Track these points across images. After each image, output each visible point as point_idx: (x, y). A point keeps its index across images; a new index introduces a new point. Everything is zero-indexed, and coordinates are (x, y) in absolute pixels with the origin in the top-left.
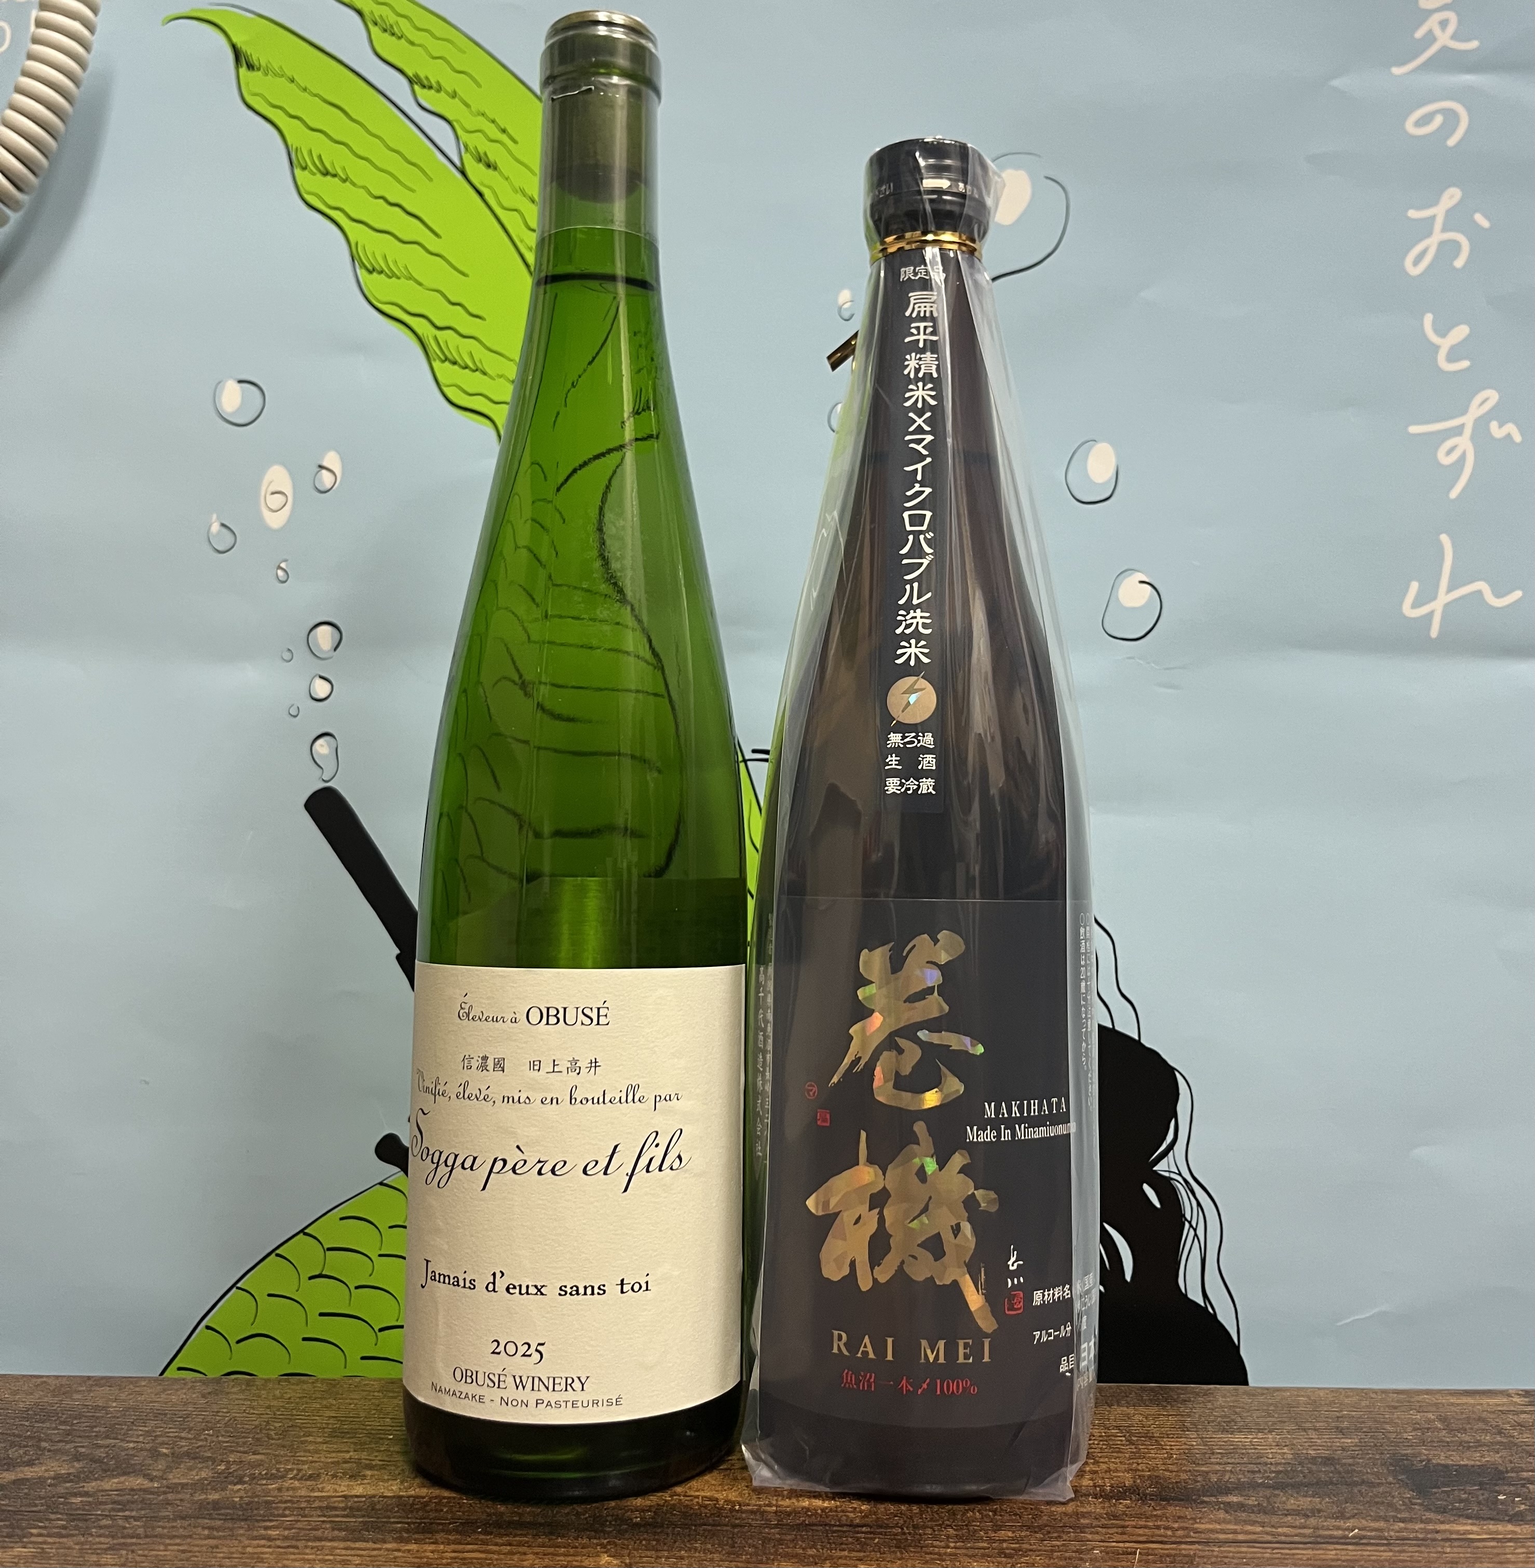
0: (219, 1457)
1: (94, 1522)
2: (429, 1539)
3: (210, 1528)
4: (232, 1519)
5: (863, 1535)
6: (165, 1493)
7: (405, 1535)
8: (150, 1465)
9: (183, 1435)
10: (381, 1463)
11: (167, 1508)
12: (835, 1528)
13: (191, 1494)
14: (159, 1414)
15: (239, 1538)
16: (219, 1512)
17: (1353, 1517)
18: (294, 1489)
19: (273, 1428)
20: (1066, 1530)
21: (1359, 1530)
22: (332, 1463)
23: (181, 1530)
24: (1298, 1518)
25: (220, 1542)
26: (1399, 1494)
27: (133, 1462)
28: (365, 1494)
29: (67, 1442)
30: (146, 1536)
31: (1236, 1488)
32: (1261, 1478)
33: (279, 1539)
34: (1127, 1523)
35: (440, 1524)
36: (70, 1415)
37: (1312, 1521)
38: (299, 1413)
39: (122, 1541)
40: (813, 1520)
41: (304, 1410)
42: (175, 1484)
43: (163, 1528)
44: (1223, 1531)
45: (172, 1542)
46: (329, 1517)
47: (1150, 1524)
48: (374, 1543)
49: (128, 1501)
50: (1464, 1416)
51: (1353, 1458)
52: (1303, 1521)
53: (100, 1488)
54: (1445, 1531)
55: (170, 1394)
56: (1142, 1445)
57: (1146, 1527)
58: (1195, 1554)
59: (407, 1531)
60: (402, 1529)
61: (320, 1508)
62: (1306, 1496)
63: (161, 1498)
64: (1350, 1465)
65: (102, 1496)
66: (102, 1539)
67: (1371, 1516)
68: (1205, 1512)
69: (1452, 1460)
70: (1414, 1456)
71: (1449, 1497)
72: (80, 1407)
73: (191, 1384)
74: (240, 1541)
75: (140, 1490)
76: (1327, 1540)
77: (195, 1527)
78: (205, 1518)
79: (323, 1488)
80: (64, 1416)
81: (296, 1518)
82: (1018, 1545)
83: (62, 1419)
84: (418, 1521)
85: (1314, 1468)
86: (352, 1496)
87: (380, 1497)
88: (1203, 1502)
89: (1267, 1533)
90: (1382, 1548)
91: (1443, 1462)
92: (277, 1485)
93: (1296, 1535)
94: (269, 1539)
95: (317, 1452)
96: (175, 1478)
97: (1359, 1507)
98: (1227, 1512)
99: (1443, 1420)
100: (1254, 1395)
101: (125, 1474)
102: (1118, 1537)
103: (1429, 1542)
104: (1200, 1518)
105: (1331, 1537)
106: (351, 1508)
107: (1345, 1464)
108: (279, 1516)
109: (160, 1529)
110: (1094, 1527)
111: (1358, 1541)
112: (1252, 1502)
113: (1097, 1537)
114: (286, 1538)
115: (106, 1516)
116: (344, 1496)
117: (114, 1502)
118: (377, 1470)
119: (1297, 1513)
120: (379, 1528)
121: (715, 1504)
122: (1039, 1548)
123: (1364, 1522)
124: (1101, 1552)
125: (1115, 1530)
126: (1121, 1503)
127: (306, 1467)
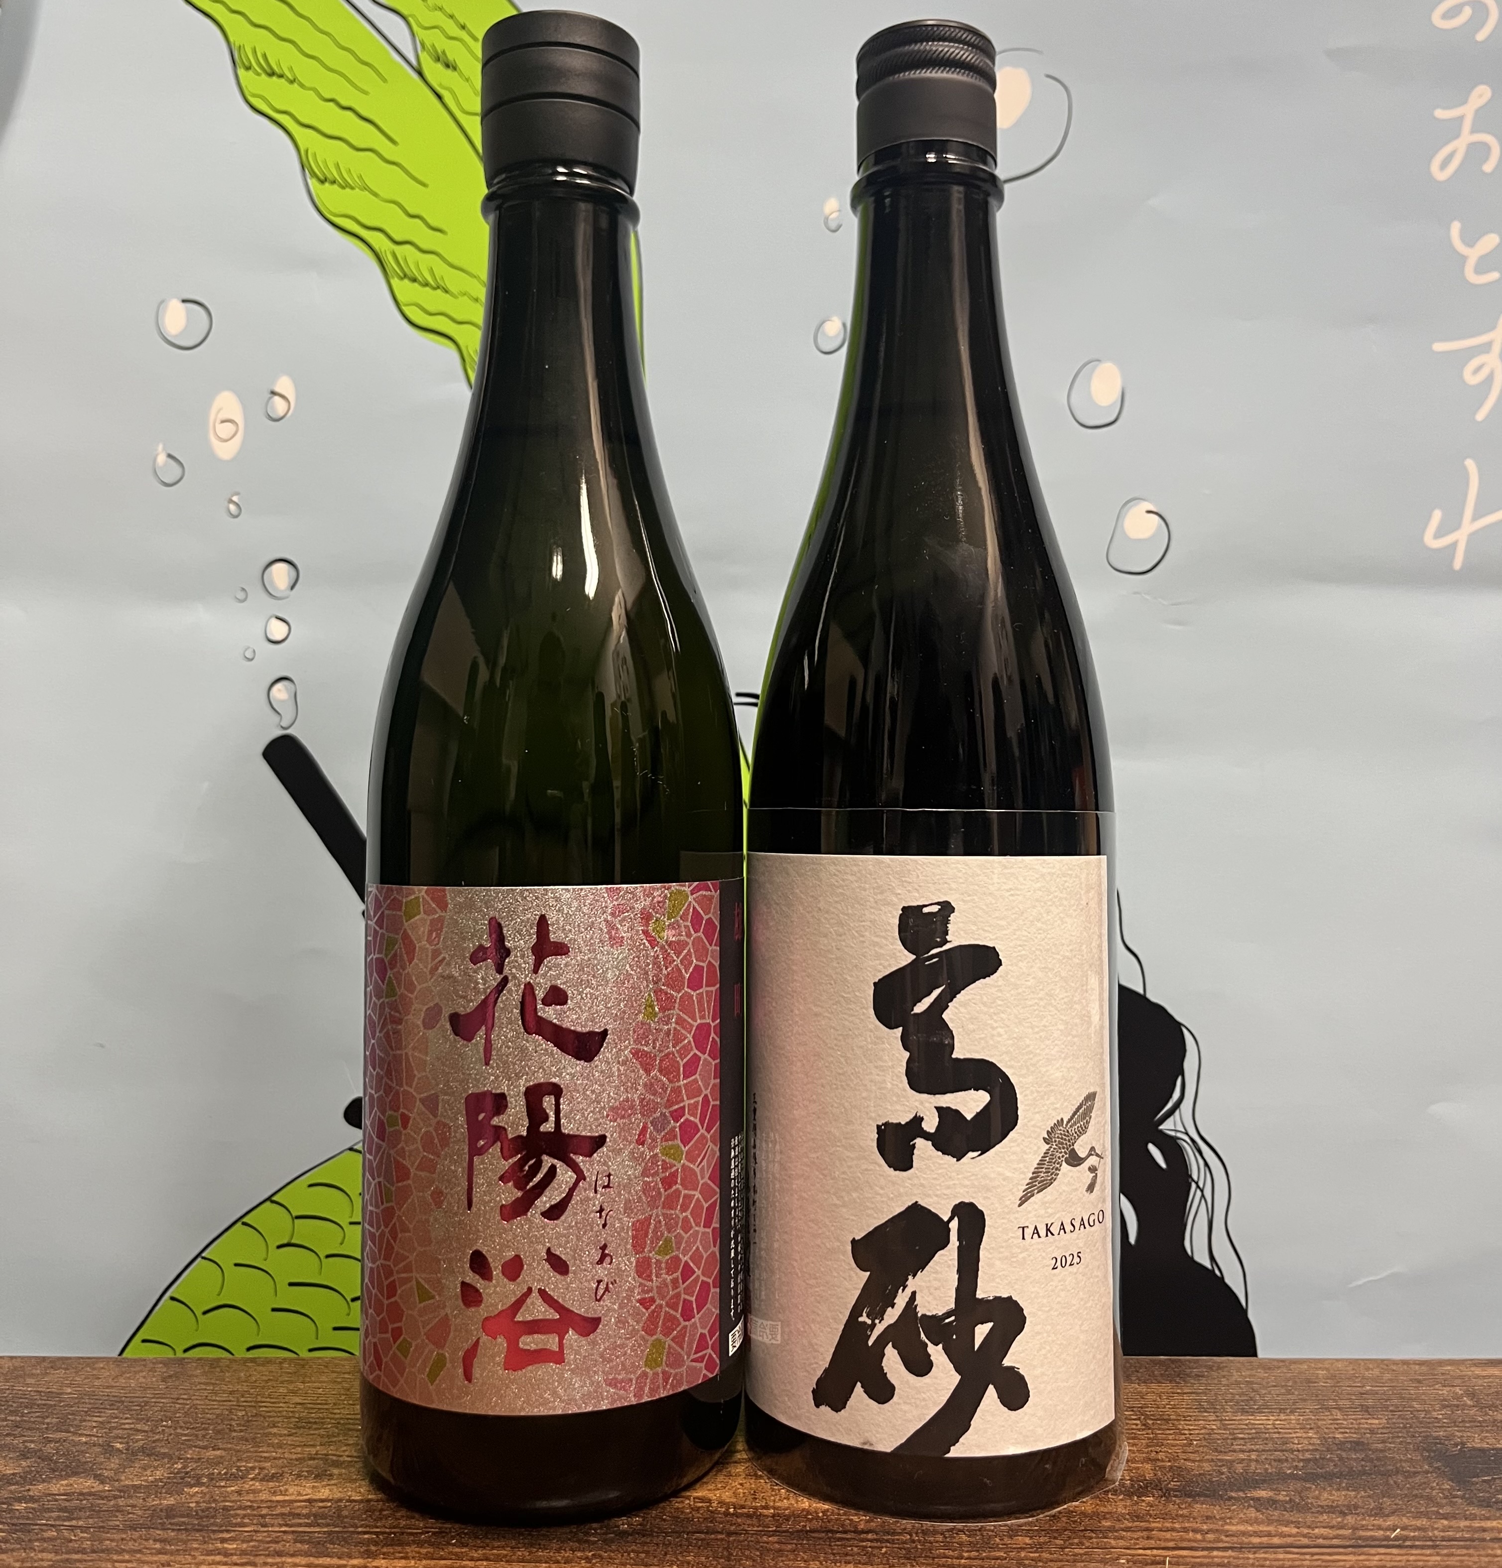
0: (177, 1453)
1: (37, 1534)
2: (400, 1553)
3: (161, 1541)
4: (186, 1530)
5: (869, 1544)
6: (115, 1497)
7: (373, 1548)
8: (101, 1463)
9: (139, 1427)
10: (349, 1459)
11: (117, 1517)
12: (838, 1535)
13: (144, 1499)
14: (117, 1402)
15: (193, 1553)
16: (173, 1521)
17: (1393, 1513)
18: (254, 1492)
19: (235, 1418)
20: (1088, 1534)
21: (1403, 1529)
22: (297, 1460)
23: (130, 1543)
24: (1334, 1516)
25: (172, 1558)
26: (1437, 1484)
27: (84, 1460)
28: (330, 1498)
29: (15, 1436)
30: (94, 1551)
31: (1264, 1481)
32: (1289, 1469)
33: (236, 1555)
34: (1153, 1525)
35: (412, 1534)
36: (21, 1403)
37: (1350, 1520)
38: (264, 1400)
39: (67, 1556)
40: (816, 1524)
41: (269, 1396)
42: (127, 1486)
43: (112, 1540)
44: (1256, 1534)
45: (120, 1558)
46: (291, 1526)
47: (1177, 1526)
48: (339, 1558)
49: (76, 1508)
50: (1493, 1390)
51: (1383, 1442)
52: (1339, 1519)
53: (47, 1492)
54: (1492, 1529)
55: (129, 1378)
56: (1159, 1429)
57: (1173, 1530)
58: (1228, 1562)
59: (376, 1544)
60: (370, 1542)
61: (282, 1514)
62: (1338, 1490)
63: (112, 1503)
64: (1381, 1451)
65: (48, 1501)
66: (45, 1555)
67: (1410, 1512)
68: (1234, 1510)
69: (1488, 1443)
70: (1448, 1438)
71: (1491, 1487)
72: (32, 1394)
73: (151, 1365)
74: (194, 1557)
75: (90, 1494)
76: (1368, 1543)
77: (146, 1540)
78: (157, 1529)
79: (286, 1490)
80: (15, 1405)
81: (256, 1528)
82: (1037, 1555)
83: (12, 1409)
84: (388, 1530)
85: (1344, 1455)
86: (316, 1501)
87: (348, 1501)
88: (1230, 1498)
89: (1305, 1536)
90: (1428, 1552)
91: (1479, 1445)
92: (236, 1487)
93: (1336, 1537)
94: (226, 1554)
95: (280, 1446)
96: (129, 1479)
97: (1397, 1501)
98: (1258, 1510)
99: (1472, 1395)
100: (1270, 1368)
101: (75, 1474)
102: (1147, 1543)
103: (1476, 1543)
104: (1230, 1518)
105: (1373, 1538)
106: (315, 1516)
107: (1377, 1450)
108: (236, 1525)
109: (108, 1542)
110: (1116, 1531)
111: (1401, 1543)
112: (1282, 1497)
113: (1121, 1543)
114: (244, 1553)
115: (52, 1526)
116: (309, 1501)
117: (61, 1510)
118: (344, 1468)
119: (1331, 1509)
120: (344, 1539)
121: (708, 1507)
122: (1061, 1557)
123: (1404, 1519)
124: (1128, 1561)
125: (1139, 1534)
126: (1143, 1501)
127: (269, 1464)
